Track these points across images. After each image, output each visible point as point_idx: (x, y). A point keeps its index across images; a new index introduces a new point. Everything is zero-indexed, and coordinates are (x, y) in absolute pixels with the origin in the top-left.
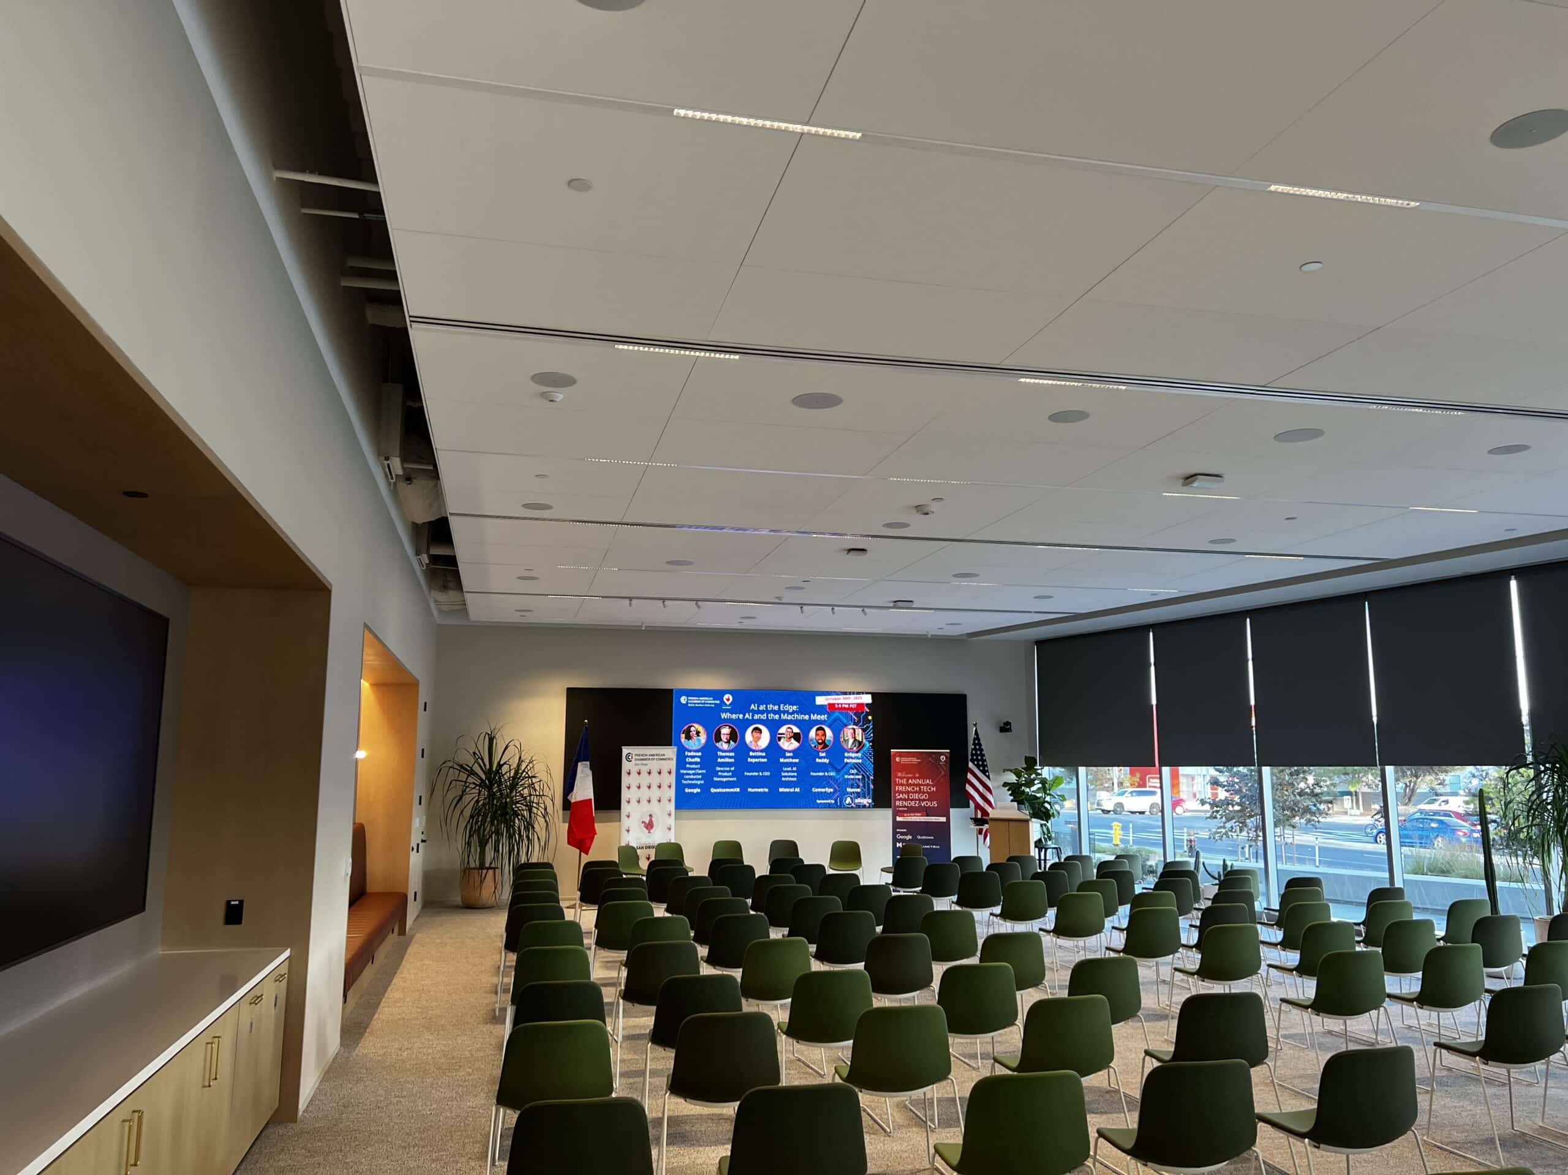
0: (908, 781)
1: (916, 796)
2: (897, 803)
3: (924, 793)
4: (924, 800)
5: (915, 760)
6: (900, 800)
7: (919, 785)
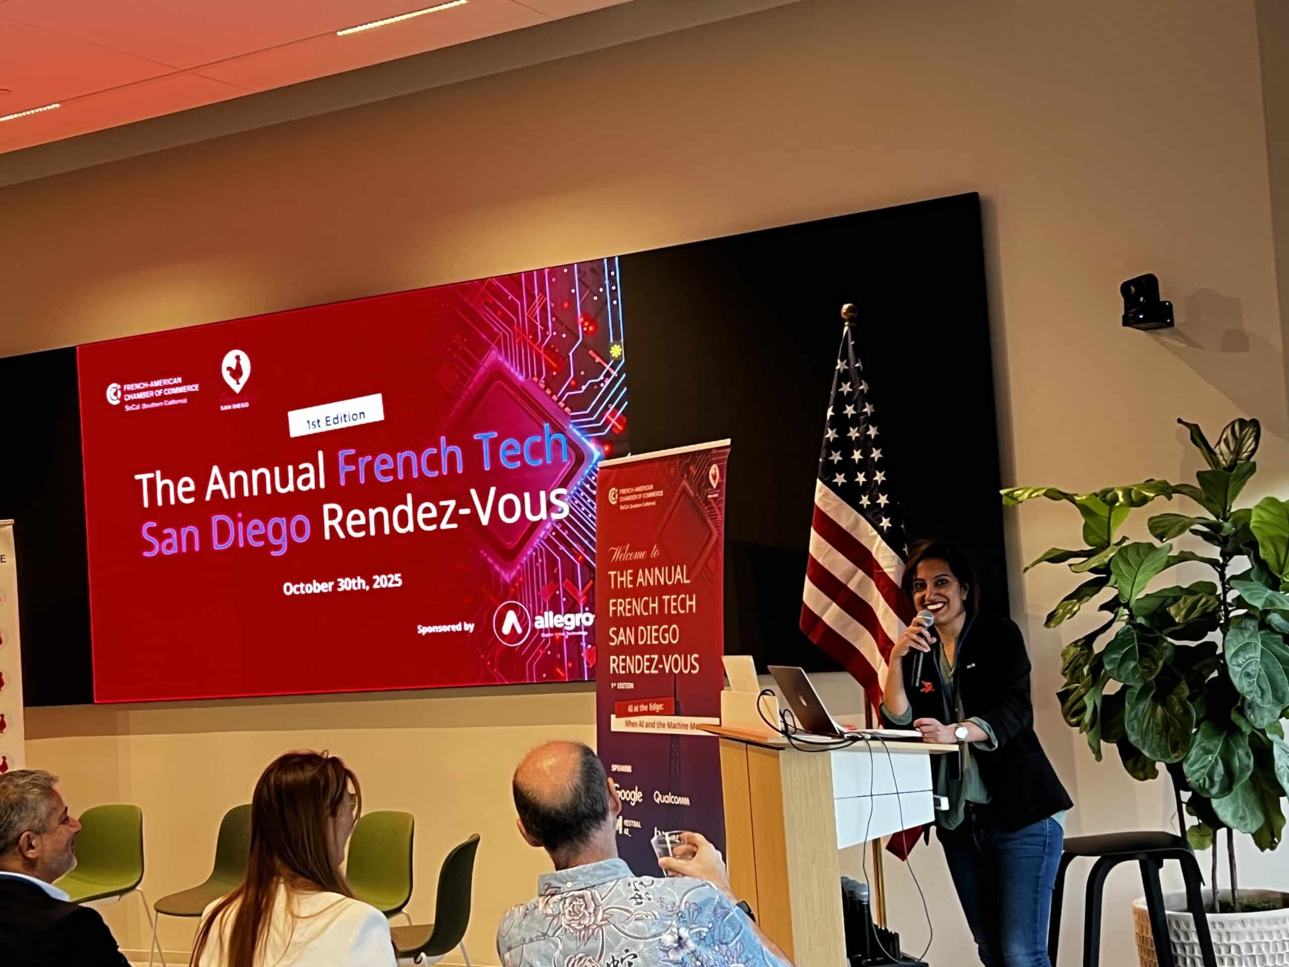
0: (635, 575)
1: (650, 634)
2: (615, 664)
3: (670, 619)
4: (668, 650)
5: (650, 493)
6: (621, 649)
7: (658, 591)
